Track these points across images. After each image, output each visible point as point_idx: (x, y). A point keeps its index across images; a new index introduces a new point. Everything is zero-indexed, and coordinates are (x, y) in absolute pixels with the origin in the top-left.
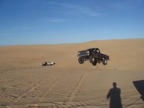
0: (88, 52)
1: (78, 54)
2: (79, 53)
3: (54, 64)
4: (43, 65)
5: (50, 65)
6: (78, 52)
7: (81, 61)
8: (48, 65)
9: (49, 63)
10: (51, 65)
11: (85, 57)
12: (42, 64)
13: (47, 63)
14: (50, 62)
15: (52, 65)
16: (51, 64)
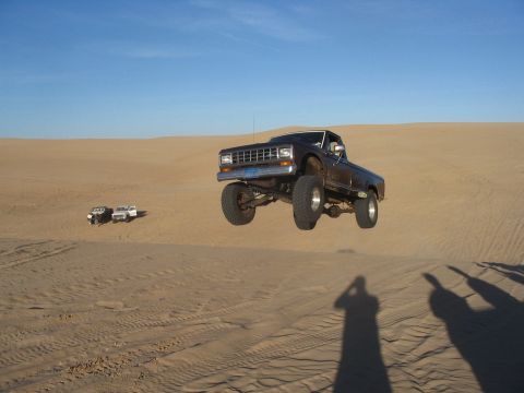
0: (288, 153)
1: (223, 167)
2: (228, 160)
3: (140, 214)
4: (96, 221)
5: (123, 220)
6: (224, 153)
7: (239, 206)
8: (116, 221)
9: (119, 209)
10: (130, 219)
11: (264, 184)
12: (90, 217)
13: (111, 211)
14: (123, 209)
15: (133, 218)
16: (128, 216)
